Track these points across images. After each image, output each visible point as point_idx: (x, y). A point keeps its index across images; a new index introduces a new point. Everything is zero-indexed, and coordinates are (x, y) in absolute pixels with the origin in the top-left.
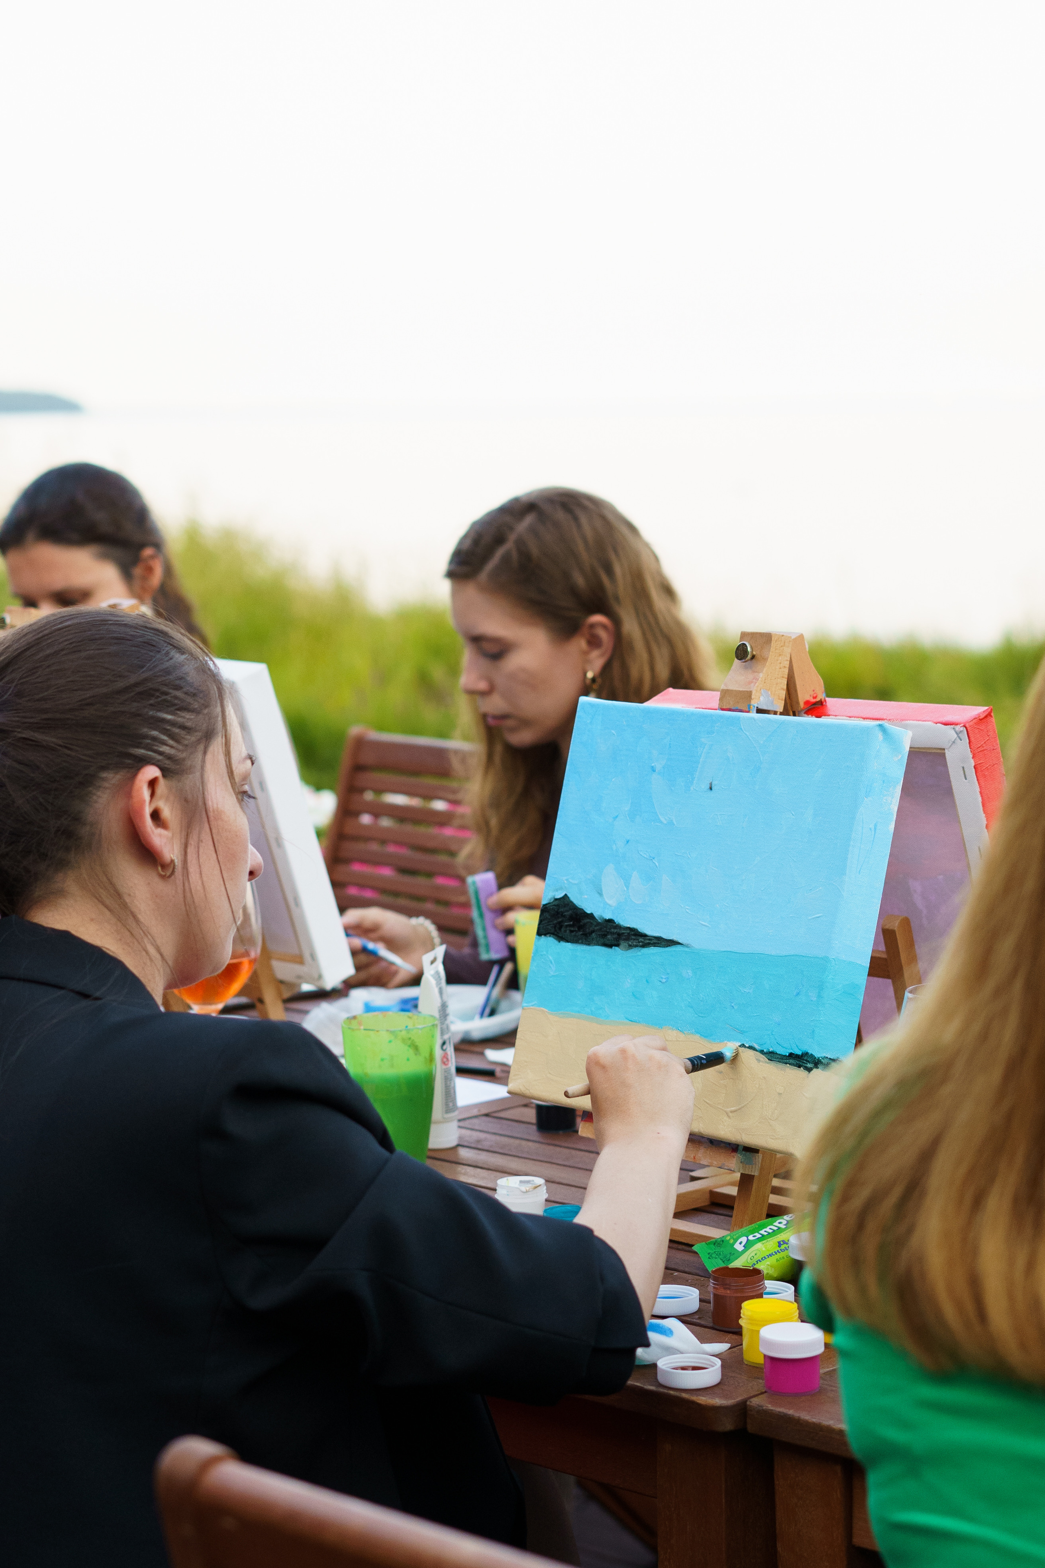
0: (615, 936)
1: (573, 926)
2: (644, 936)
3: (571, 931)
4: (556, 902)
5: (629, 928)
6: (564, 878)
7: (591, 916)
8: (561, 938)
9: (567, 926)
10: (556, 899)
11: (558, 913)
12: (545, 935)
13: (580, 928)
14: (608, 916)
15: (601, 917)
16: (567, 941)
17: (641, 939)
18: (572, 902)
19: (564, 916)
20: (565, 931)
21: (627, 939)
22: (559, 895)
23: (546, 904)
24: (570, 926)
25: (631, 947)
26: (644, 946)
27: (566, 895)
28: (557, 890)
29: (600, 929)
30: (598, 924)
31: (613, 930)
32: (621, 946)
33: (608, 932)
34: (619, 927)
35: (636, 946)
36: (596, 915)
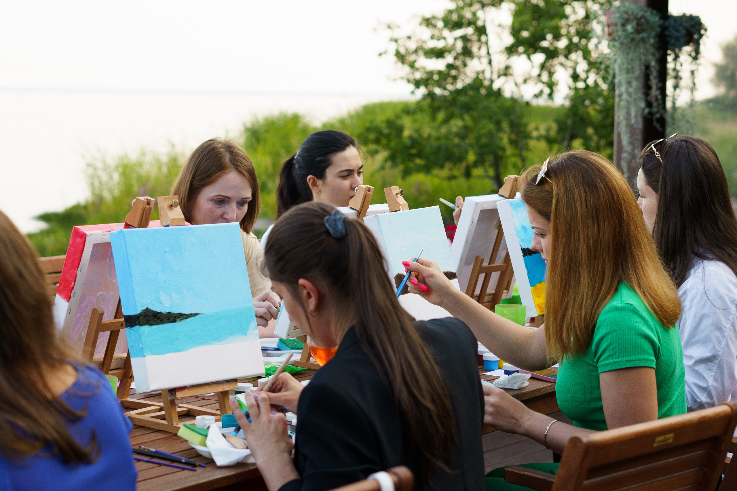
0: (173, 318)
1: (154, 319)
2: (185, 315)
3: (155, 321)
4: (144, 311)
5: (178, 313)
6: (144, 301)
7: (161, 313)
8: (151, 325)
9: (152, 319)
10: (143, 310)
11: (146, 315)
12: (144, 325)
13: (158, 319)
14: (168, 311)
15: (165, 312)
16: (154, 325)
17: (184, 316)
18: (150, 310)
19: (149, 316)
20: (152, 321)
21: (179, 317)
22: (144, 308)
23: (140, 313)
24: (153, 319)
25: (181, 320)
26: (186, 318)
27: (147, 307)
28: (142, 307)
29: (167, 317)
30: (165, 315)
31: (172, 316)
32: (177, 321)
33: (170, 317)
34: (173, 314)
35: (183, 319)
36: (163, 312)
